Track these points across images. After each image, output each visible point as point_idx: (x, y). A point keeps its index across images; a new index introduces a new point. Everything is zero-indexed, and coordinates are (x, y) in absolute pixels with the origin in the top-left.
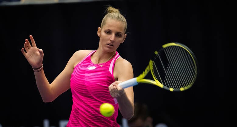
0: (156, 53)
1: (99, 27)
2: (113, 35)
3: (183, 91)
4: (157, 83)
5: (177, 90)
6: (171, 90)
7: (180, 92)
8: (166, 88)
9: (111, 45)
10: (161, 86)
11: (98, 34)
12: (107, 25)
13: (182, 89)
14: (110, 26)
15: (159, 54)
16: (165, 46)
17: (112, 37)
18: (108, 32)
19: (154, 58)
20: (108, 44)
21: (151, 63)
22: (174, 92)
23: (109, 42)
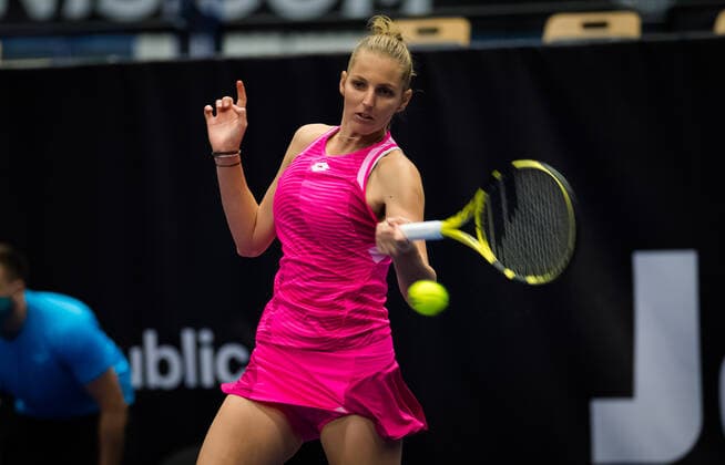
0: (497, 175)
1: (344, 72)
2: (371, 91)
3: (532, 286)
4: (482, 247)
5: (520, 277)
6: (509, 274)
7: (527, 284)
8: (499, 266)
9: (368, 115)
10: (490, 256)
11: (341, 89)
12: (357, 66)
13: (531, 280)
14: (364, 69)
15: (504, 179)
16: (520, 164)
17: (368, 95)
18: (360, 84)
19: (489, 185)
20: (360, 114)
21: (481, 196)
22: (513, 281)
23: (360, 109)
